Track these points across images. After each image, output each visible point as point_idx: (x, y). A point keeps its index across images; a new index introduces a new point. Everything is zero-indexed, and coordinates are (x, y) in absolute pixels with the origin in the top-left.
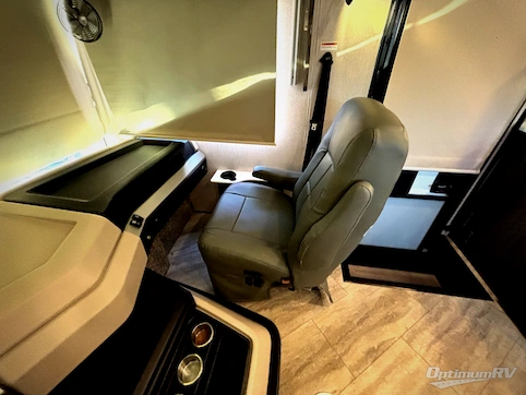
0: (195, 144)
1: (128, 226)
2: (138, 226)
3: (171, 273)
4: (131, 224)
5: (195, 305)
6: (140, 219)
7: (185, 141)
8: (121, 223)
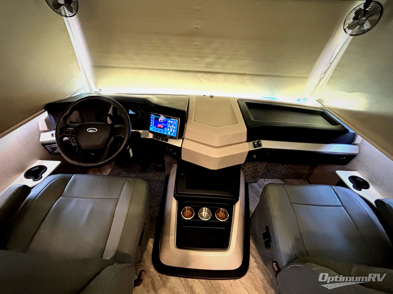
0: (359, 139)
1: (251, 143)
2: (255, 147)
3: (252, 186)
4: (254, 143)
5: (235, 204)
6: (260, 145)
7: (351, 131)
8: (250, 139)
